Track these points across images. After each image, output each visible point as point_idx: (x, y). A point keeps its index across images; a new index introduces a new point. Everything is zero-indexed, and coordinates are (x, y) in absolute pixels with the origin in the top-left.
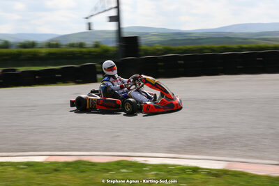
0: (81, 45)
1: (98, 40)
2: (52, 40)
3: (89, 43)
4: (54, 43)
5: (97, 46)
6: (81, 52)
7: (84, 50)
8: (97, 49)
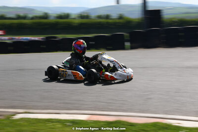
0: (107, 17)
1: (121, 13)
2: (84, 13)
3: (114, 15)
4: (85, 14)
5: (121, 17)
6: (108, 23)
7: (110, 21)
8: (121, 21)
